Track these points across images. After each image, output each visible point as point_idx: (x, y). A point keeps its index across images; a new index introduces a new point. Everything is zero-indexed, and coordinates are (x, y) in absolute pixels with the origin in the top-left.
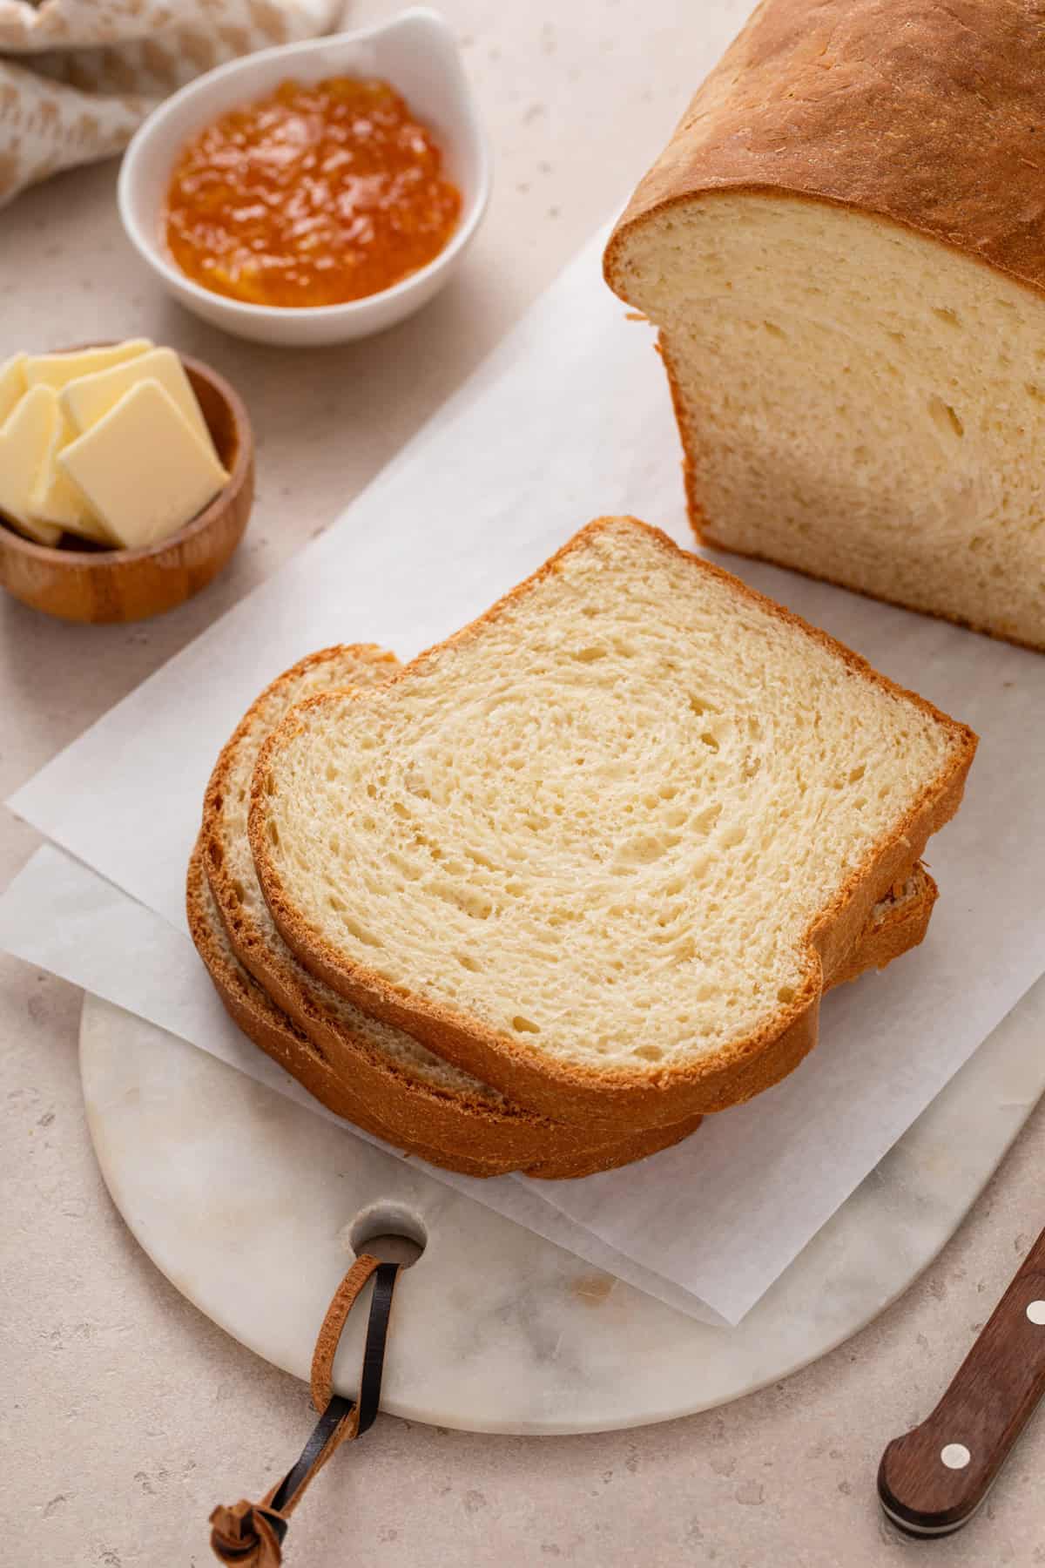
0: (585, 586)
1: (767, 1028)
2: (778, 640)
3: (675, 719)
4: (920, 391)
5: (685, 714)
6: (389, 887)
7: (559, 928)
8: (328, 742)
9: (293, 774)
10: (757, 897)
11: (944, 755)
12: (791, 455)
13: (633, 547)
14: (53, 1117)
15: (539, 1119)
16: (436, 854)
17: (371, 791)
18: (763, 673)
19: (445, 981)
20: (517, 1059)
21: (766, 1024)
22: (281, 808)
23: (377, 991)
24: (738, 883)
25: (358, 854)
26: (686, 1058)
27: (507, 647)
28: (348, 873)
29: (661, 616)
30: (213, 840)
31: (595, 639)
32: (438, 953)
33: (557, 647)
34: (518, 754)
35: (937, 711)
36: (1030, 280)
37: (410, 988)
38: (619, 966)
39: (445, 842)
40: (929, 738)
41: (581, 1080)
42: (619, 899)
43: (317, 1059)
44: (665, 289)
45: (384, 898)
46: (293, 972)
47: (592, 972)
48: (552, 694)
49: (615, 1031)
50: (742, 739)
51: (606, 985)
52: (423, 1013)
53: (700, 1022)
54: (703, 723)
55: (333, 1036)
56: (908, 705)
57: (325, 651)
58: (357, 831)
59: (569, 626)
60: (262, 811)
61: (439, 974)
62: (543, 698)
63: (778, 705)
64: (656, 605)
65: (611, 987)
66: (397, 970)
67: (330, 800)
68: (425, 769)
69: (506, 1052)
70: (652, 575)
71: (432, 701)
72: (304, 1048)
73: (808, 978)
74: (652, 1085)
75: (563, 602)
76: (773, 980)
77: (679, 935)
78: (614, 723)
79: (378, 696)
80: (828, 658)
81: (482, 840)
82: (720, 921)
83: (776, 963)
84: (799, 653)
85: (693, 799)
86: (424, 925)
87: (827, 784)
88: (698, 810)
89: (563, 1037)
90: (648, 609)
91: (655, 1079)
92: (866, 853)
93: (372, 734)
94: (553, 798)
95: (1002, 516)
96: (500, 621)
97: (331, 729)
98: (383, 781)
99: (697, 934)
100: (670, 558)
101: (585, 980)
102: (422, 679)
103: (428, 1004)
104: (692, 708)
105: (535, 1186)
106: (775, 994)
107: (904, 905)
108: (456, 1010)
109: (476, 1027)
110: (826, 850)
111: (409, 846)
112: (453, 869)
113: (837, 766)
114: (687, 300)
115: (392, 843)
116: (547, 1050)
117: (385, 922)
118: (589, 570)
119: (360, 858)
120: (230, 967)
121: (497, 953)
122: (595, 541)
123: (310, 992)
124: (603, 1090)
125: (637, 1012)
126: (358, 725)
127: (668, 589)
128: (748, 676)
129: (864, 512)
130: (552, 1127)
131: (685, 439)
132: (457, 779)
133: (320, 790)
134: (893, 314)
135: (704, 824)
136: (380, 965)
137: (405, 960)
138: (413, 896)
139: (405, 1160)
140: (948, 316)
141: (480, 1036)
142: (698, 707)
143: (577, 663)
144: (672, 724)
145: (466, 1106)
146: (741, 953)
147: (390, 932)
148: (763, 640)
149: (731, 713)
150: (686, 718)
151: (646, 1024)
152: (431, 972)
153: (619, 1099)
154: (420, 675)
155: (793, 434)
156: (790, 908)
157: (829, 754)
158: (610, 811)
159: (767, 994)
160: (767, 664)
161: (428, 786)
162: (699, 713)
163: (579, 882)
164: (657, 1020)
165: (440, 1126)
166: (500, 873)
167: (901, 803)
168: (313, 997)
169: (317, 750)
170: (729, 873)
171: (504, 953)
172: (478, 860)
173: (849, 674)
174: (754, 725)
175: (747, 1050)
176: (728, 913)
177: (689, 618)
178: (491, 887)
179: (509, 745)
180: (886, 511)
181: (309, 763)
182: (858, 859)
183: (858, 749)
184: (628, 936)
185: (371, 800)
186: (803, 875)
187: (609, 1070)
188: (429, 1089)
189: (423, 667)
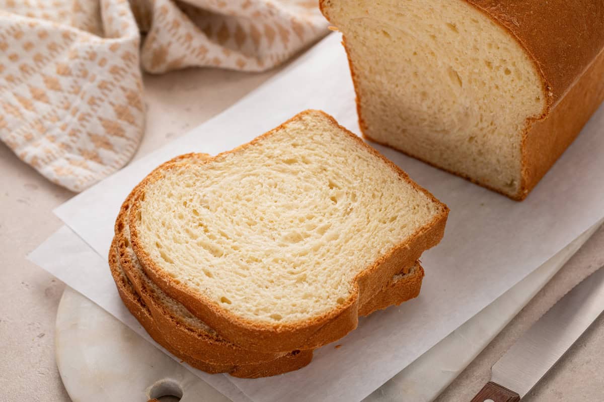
0: (295, 135)
1: (329, 313)
2: (372, 164)
3: (321, 189)
4: (444, 63)
5: (325, 188)
6: (183, 241)
7: (250, 265)
8: (172, 184)
9: (154, 194)
10: (337, 261)
11: (433, 215)
12: (396, 96)
13: (319, 122)
14: (44, 335)
15: (229, 344)
16: (206, 231)
17: (185, 204)
18: (362, 175)
19: (196, 280)
20: (219, 313)
21: (330, 311)
22: (145, 206)
23: (166, 280)
24: (332, 255)
25: (172, 227)
26: (291, 321)
27: (256, 155)
28: (167, 234)
29: (324, 149)
30: (121, 221)
31: (294, 155)
32: (196, 268)
33: (277, 157)
34: (251, 196)
35: (433, 197)
36: (484, 9)
37: (181, 281)
38: (272, 282)
39: (210, 226)
40: (428, 208)
41: (244, 324)
42: (278, 256)
43: (148, 315)
44: (343, 14)
45: (179, 245)
46: (140, 275)
47: (259, 283)
48: (270, 175)
49: (264, 307)
50: (347, 200)
51: (264, 288)
52: (183, 291)
53: (301, 308)
54: (332, 192)
55: (151, 302)
56: (422, 194)
57: (186, 155)
58: (175, 219)
59: (284, 150)
60: (137, 207)
61: (194, 276)
62: (266, 176)
63: (366, 188)
64: (323, 145)
65: (266, 289)
66: (177, 273)
67: (167, 205)
68: (210, 197)
69: (215, 310)
70: (325, 133)
71: (219, 172)
72: (143, 310)
73: (352, 295)
74: (274, 330)
75: (284, 140)
76: (337, 294)
77: (301, 272)
78: (294, 188)
79: (197, 168)
80: (392, 173)
81: (226, 227)
82: (319, 268)
83: (339, 288)
84: (380, 169)
85: (321, 221)
86: (193, 257)
87: (380, 221)
88: (321, 225)
89: (241, 307)
90: (319, 146)
91: (275, 328)
92: (389, 249)
93: (191, 182)
94: (261, 214)
95: (480, 126)
96: (256, 145)
97: (174, 178)
98: (191, 200)
99: (308, 273)
100: (334, 128)
101: (256, 286)
102: (217, 163)
103: (187, 288)
104: (329, 186)
105: (234, 380)
106: (336, 300)
107: (408, 277)
108: (198, 292)
109: (204, 298)
110: (372, 246)
111: (196, 226)
112: (210, 237)
113: (385, 215)
114: (352, 19)
115: (188, 225)
116: (233, 311)
117: (177, 254)
118: (298, 129)
119: (173, 229)
120: (121, 275)
121: (221, 271)
122: (303, 118)
123: (145, 284)
124: (253, 330)
125: (275, 301)
126: (186, 178)
127: (330, 139)
128: (356, 176)
129: (426, 123)
130: (234, 348)
131: (356, 87)
132: (222, 203)
133: (163, 201)
134: (431, 26)
135: (323, 231)
136: (170, 271)
137: (181, 270)
138: (191, 246)
139: (181, 363)
140: (453, 27)
141: (205, 302)
142: (331, 186)
143: (284, 164)
144: (319, 191)
145: (200, 335)
146: (326, 282)
147: (178, 259)
148: (365, 163)
149: (345, 190)
150: (325, 190)
151: (277, 306)
152: (191, 276)
153: (260, 335)
154: (217, 161)
155: (397, 86)
156: (351, 267)
157: (383, 210)
158: (283, 222)
159: (333, 299)
160: (365, 172)
161: (209, 204)
162: (332, 188)
163: (263, 247)
164: (282, 304)
165: (189, 344)
166: (230, 240)
167: (410, 232)
168: (146, 286)
169: (167, 186)
170: (328, 251)
171: (224, 271)
172: (223, 235)
173: (400, 179)
174: (354, 196)
175: (318, 321)
176: (323, 266)
177: (336, 151)
178: (225, 246)
179: (247, 192)
180: (435, 123)
181: (161, 191)
182: (385, 251)
183: (396, 209)
184: (278, 270)
185: (184, 207)
186: (360, 254)
187: (257, 322)
188: (185, 327)
189: (218, 159)
